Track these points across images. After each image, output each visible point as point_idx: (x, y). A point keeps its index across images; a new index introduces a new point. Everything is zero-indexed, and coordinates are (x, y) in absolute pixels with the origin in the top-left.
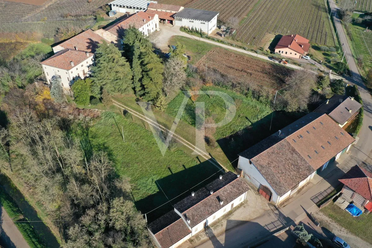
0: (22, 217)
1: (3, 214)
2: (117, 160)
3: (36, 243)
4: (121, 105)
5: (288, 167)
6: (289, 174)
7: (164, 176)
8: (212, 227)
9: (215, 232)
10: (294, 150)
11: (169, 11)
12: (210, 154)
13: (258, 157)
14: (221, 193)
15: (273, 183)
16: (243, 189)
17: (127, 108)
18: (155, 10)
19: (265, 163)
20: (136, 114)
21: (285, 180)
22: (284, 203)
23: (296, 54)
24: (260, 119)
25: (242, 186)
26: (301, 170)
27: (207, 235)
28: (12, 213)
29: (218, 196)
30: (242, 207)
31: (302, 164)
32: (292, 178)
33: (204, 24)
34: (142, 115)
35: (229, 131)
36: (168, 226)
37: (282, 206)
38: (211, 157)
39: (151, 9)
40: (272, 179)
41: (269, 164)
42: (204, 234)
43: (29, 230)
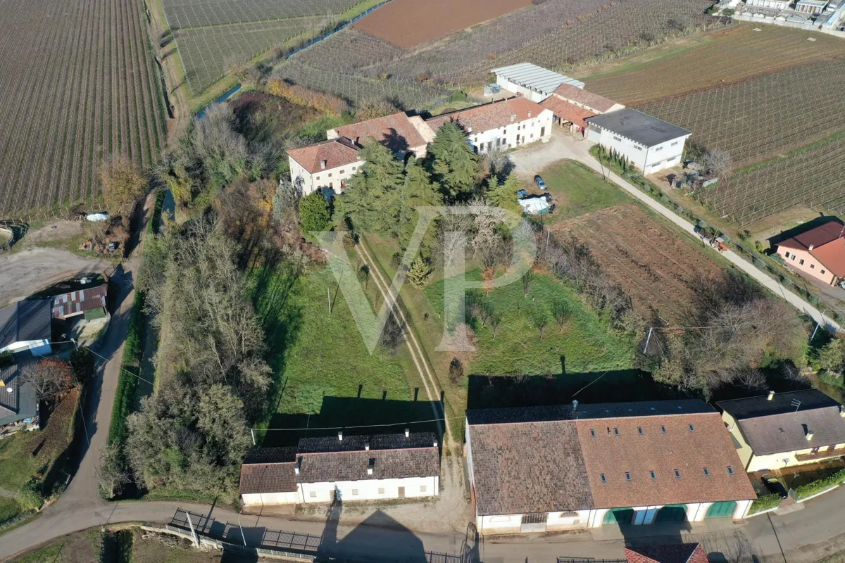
0: (136, 364)
1: (118, 350)
2: (299, 341)
3: (124, 404)
4: (368, 255)
5: (538, 473)
6: (530, 486)
7: (345, 395)
8: (347, 506)
9: (344, 516)
10: (576, 450)
11: (588, 108)
12: (442, 394)
13: (489, 427)
14: (383, 457)
15: (483, 485)
16: (427, 470)
17: (373, 263)
18: (565, 99)
19: (491, 444)
20: (379, 278)
21: (512, 492)
22: (499, 537)
23: (823, 272)
24: (587, 372)
25: (429, 463)
26: (561, 492)
27: (329, 514)
28: (129, 353)
29: (374, 459)
30: (422, 505)
31: (575, 483)
32: (530, 495)
33: (639, 151)
34: (386, 285)
35: (506, 368)
36: (270, 464)
37: (492, 541)
38: (439, 399)
39: (559, 97)
40: (487, 477)
41: (501, 449)
42: (326, 509)
43: (131, 384)
